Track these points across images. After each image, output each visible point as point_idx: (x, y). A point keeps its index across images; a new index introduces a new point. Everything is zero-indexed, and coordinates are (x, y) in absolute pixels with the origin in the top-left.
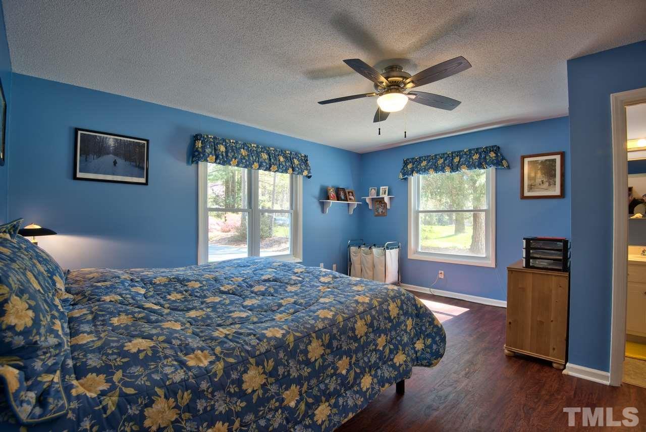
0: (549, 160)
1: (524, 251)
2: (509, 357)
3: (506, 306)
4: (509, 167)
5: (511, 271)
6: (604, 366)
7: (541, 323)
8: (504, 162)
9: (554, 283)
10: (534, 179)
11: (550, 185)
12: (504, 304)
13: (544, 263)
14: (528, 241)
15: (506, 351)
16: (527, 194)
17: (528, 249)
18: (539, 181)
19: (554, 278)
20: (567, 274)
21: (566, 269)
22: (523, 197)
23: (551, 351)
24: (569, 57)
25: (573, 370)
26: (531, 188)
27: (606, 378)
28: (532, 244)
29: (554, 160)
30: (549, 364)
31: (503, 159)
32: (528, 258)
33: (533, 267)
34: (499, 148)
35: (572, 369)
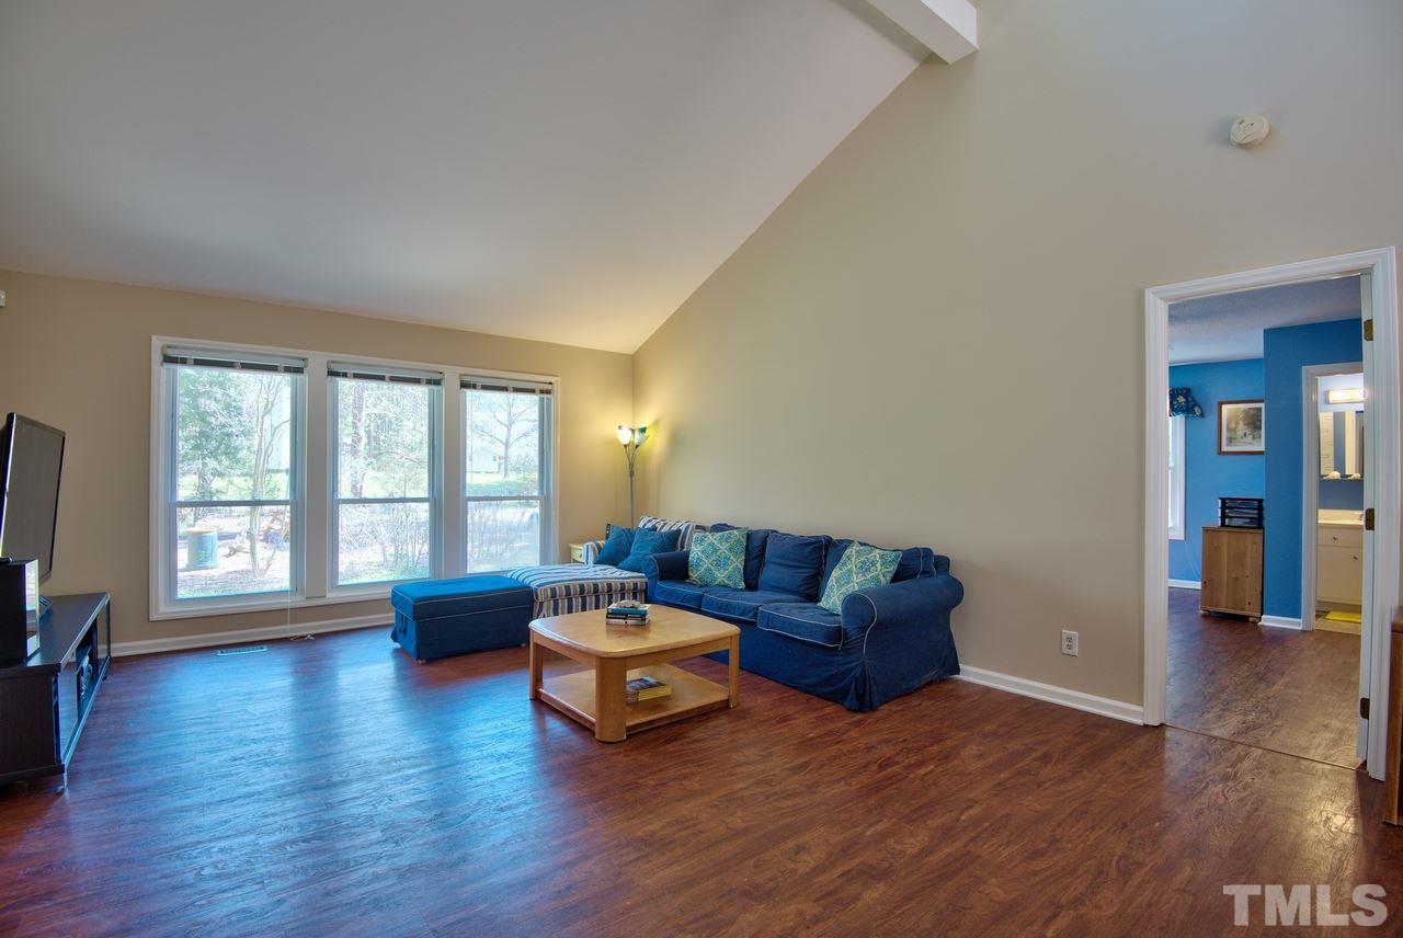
0: (1254, 409)
1: (1220, 510)
2: (1204, 616)
3: (1200, 588)
4: (1202, 415)
5: (1206, 530)
6: (1296, 614)
7: (1237, 579)
8: (1196, 408)
9: (1251, 541)
10: (1235, 430)
11: (1254, 438)
12: (1197, 585)
13: (1239, 522)
14: (1223, 500)
15: (1201, 612)
16: (1225, 448)
17: (1224, 507)
18: (1240, 433)
19: (1249, 535)
20: (1260, 531)
21: (1260, 527)
22: (1221, 453)
23: (1247, 605)
24: (1267, 327)
25: (1269, 621)
26: (1231, 441)
27: (1299, 624)
28: (1227, 504)
29: (1259, 409)
30: (1244, 619)
31: (1196, 404)
32: (1224, 517)
33: (1228, 526)
34: (1189, 390)
35: (1267, 620)
